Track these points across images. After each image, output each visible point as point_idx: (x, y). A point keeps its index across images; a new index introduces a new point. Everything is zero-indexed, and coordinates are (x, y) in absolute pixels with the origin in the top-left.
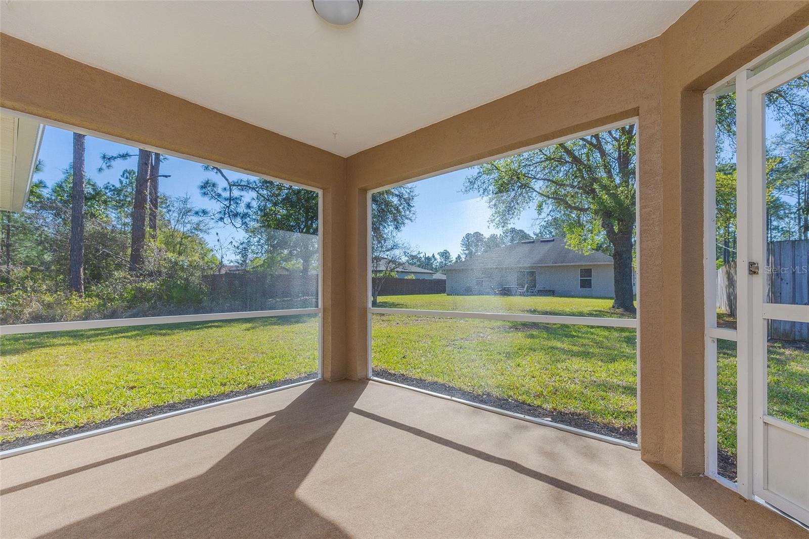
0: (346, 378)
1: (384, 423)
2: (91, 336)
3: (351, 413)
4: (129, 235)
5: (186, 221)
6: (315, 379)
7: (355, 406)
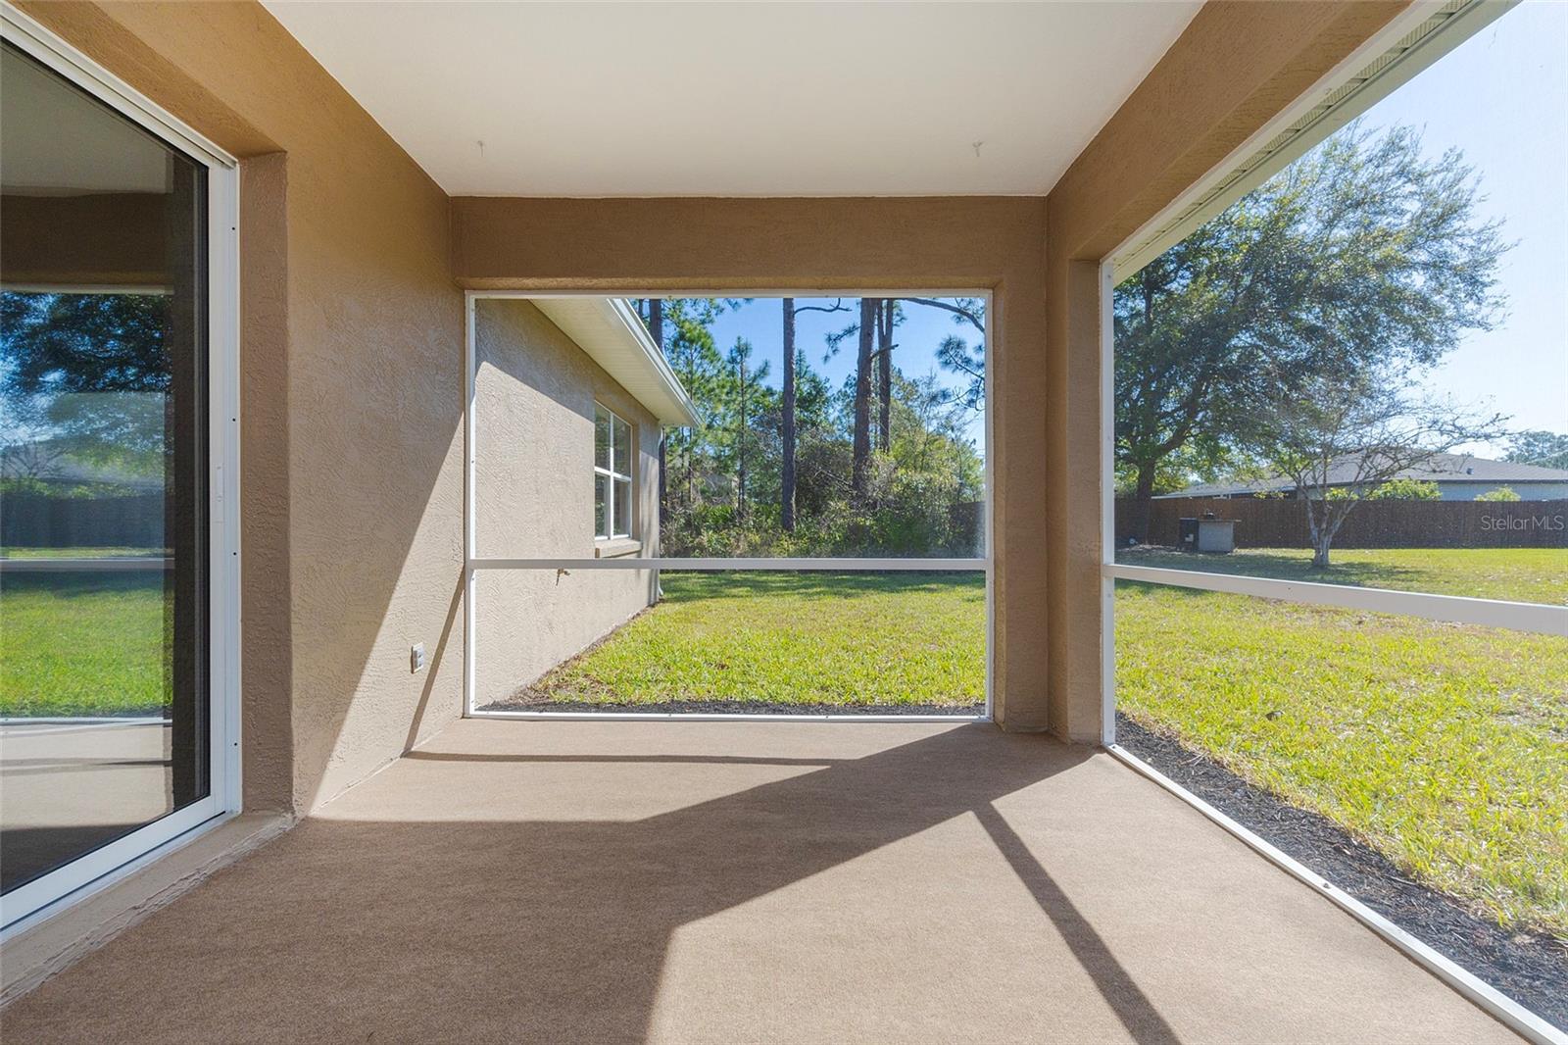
0: (1046, 732)
1: (1018, 871)
2: (780, 588)
3: (970, 814)
4: (852, 448)
5: (931, 415)
6: (976, 717)
7: (997, 804)
